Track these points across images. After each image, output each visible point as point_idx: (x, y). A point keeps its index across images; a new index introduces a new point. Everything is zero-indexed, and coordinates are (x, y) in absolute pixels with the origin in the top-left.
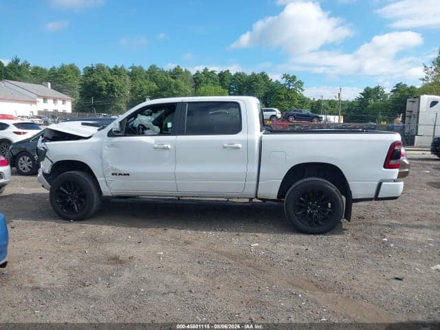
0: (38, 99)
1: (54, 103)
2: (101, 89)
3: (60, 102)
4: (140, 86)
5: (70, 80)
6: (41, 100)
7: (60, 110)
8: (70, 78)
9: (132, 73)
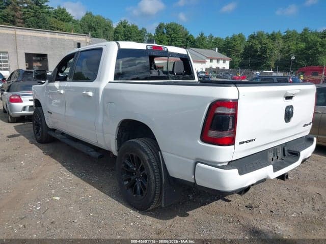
0: (207, 60)
1: (217, 62)
2: (256, 51)
3: (221, 62)
4: (289, 46)
5: (237, 46)
6: (209, 61)
7: (221, 67)
8: (237, 44)
9: (286, 36)
